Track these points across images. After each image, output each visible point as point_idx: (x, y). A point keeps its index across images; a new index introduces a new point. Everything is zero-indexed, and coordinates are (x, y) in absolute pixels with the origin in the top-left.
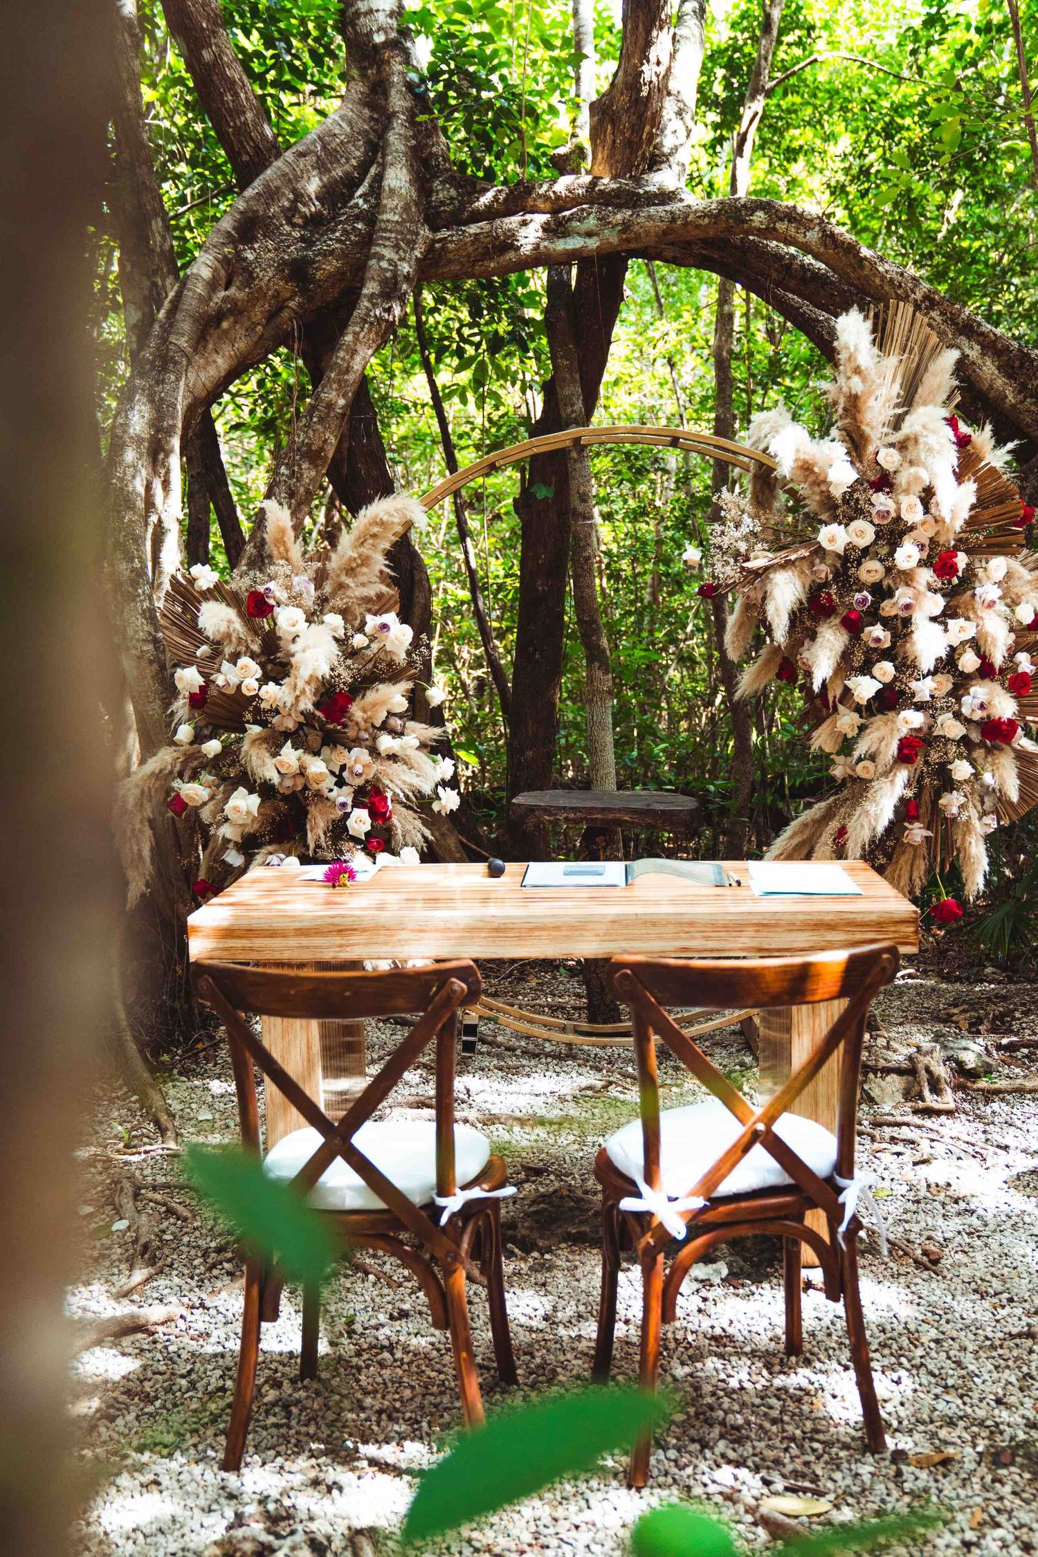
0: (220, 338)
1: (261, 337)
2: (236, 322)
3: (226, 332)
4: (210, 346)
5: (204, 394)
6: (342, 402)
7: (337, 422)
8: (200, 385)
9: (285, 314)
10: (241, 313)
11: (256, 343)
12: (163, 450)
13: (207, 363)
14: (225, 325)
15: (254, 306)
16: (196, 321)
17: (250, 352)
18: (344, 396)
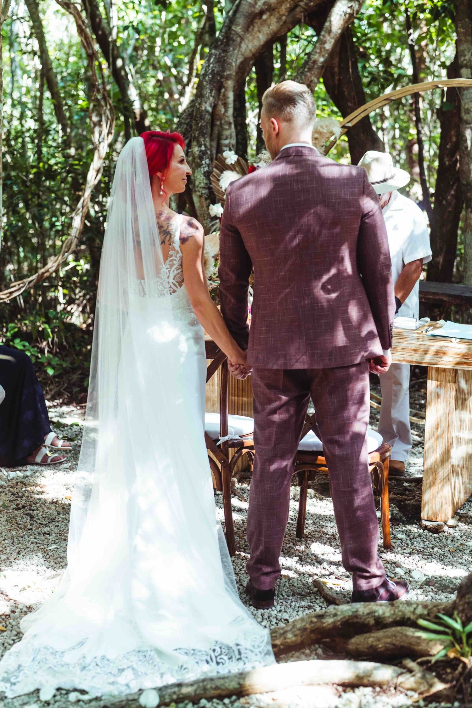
0: (261, 24)
1: (285, 22)
2: (271, 15)
3: (265, 21)
4: (256, 29)
5: (250, 55)
6: (322, 59)
7: (318, 70)
8: (248, 51)
9: (298, 9)
10: (274, 10)
11: (282, 26)
12: (224, 87)
13: (254, 38)
14: (264, 17)
15: (281, 5)
16: (246, 17)
17: (279, 31)
18: (323, 56)
